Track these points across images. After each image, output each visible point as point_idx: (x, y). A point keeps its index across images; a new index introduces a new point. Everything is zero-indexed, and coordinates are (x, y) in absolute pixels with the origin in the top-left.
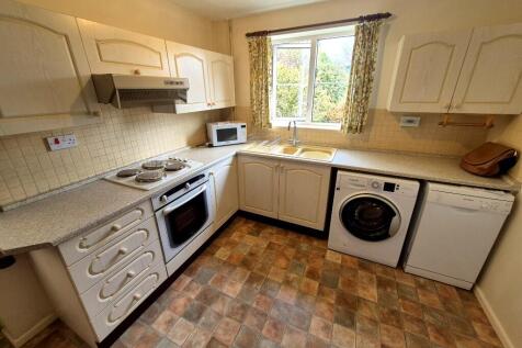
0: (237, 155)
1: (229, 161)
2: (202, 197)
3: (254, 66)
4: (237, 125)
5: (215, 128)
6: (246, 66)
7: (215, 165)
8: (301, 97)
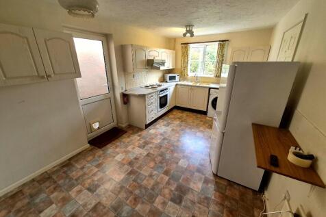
0: (176, 85)
1: (174, 86)
2: (166, 95)
3: (183, 54)
4: (176, 75)
5: (168, 76)
6: (180, 54)
7: (170, 87)
8: (200, 66)
